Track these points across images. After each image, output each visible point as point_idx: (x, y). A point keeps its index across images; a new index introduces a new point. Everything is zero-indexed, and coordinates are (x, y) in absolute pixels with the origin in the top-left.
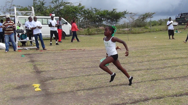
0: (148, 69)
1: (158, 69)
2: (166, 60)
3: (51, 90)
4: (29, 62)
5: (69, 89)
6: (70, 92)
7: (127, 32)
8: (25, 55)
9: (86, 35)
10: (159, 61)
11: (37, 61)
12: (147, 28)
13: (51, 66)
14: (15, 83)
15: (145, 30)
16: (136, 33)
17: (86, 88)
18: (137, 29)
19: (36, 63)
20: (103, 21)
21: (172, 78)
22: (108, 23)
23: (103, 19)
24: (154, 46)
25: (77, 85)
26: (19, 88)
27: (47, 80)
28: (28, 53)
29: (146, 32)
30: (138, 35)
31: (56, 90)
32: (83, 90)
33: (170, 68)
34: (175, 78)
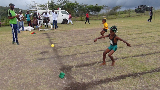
2: (128, 35)
3: (60, 54)
4: (47, 38)
5: (70, 54)
8: (44, 34)
9: (80, 21)
10: (124, 36)
11: (51, 37)
12: (117, 16)
13: (60, 40)
14: (39, 50)
16: (110, 19)
17: (80, 53)
18: (111, 16)
19: (51, 38)
20: (90, 12)
22: (93, 13)
24: (121, 27)
25: (75, 51)
26: (41, 53)
27: (57, 48)
28: (46, 32)
29: (116, 18)
31: (63, 55)
32: (79, 54)
33: (131, 40)
34: (134, 46)
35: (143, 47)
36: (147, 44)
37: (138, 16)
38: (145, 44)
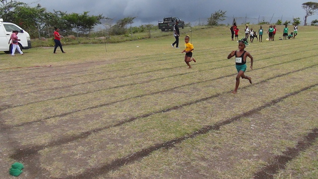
0: (131, 85)
1: (143, 83)
2: (151, 73)
3: (8, 122)
5: (34, 118)
6: (36, 122)
7: (104, 41)
9: (51, 46)
10: (143, 74)
12: (128, 36)
13: (5, 90)
15: (125, 38)
16: (114, 42)
17: (57, 114)
18: (116, 37)
20: (72, 28)
21: (158, 93)
22: (80, 30)
23: (72, 25)
24: (136, 57)
25: (44, 111)
29: (127, 40)
30: (118, 44)
31: (16, 122)
32: (53, 117)
33: (155, 81)
34: (161, 92)
35: (176, 92)
36: (182, 86)
37: (164, 37)
38: (180, 87)
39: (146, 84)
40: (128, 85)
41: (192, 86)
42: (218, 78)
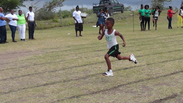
1: (78, 79)
2: (87, 67)
10: (79, 69)
12: (57, 21)
15: (54, 24)
16: (41, 29)
18: (43, 23)
21: (99, 92)
24: (68, 47)
29: (56, 26)
30: (44, 31)
33: (94, 78)
34: (102, 91)
39: (83, 80)
40: (60, 82)
41: (140, 84)
42: (172, 74)
